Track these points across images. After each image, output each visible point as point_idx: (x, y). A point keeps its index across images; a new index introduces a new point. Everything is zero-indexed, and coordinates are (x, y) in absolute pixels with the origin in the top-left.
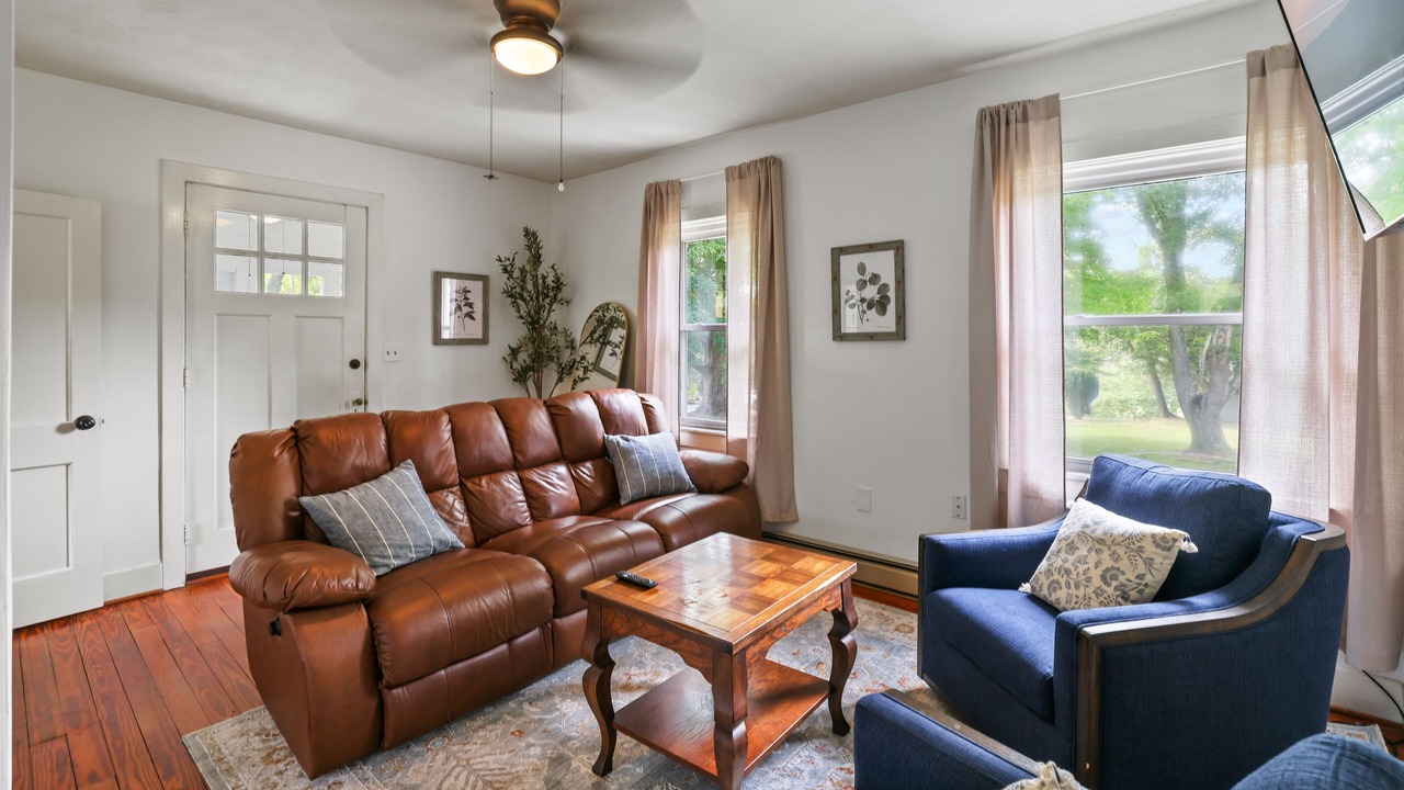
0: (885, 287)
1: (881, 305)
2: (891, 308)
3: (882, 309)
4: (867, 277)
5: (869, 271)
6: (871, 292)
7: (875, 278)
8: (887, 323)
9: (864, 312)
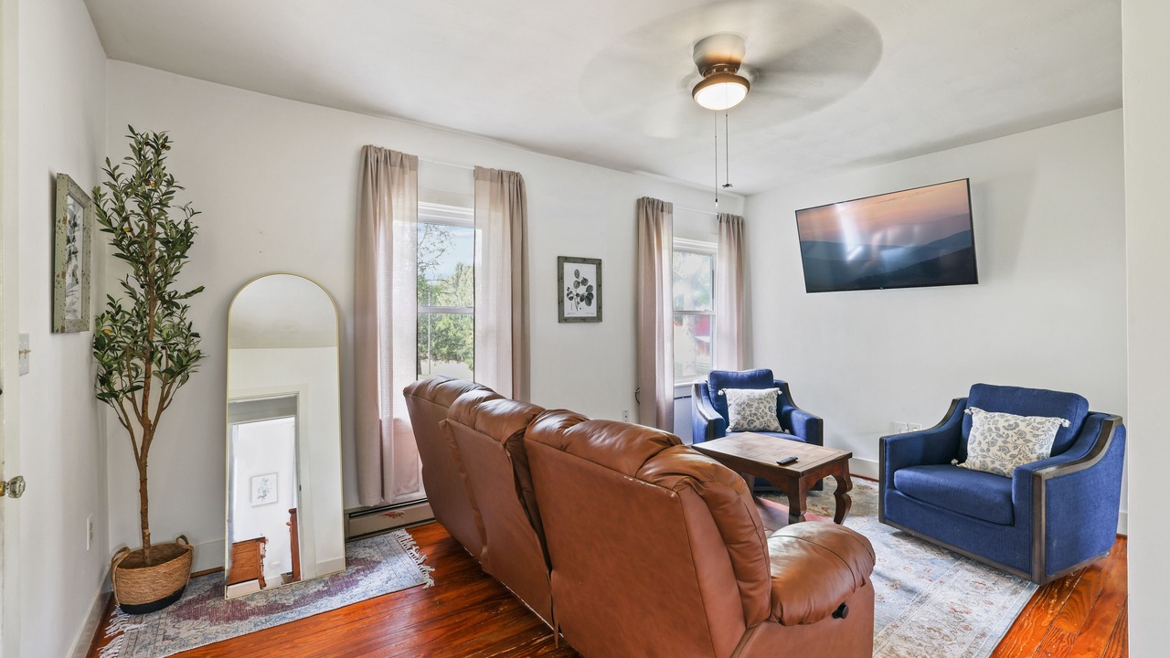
0: (590, 287)
1: (587, 299)
2: (594, 301)
3: (589, 303)
4: (580, 280)
5: (582, 275)
6: (582, 290)
7: (585, 281)
8: (591, 311)
9: (578, 303)
